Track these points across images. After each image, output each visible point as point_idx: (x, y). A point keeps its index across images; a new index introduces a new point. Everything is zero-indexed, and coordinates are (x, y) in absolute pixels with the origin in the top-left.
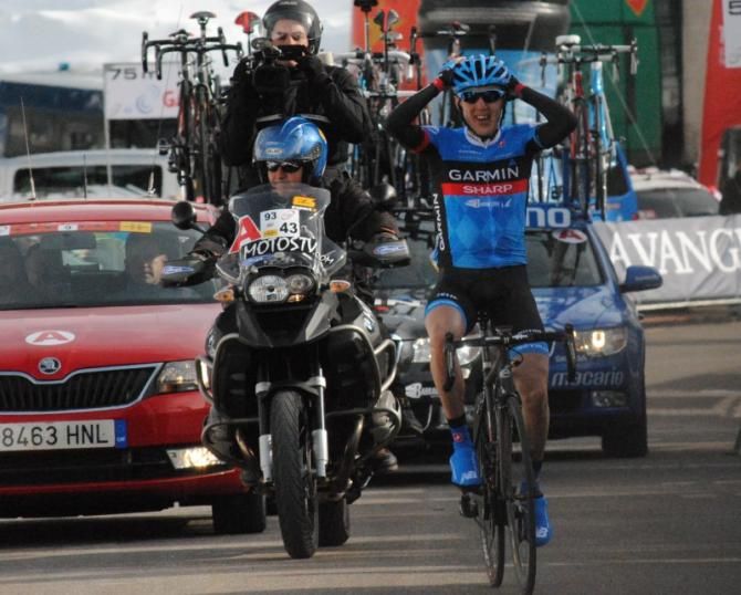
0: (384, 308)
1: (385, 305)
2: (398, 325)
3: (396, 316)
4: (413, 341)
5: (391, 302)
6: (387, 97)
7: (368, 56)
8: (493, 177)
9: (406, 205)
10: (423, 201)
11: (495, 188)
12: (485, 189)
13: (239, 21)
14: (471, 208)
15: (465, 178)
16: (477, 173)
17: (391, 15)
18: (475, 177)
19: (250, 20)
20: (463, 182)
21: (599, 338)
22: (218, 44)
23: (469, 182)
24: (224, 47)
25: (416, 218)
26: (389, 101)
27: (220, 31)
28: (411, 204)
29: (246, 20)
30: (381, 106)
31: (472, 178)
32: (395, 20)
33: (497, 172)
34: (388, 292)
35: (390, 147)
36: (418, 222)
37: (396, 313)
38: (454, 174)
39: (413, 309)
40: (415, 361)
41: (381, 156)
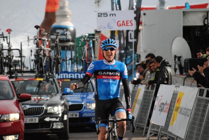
0: (41, 99)
1: (41, 98)
2: (44, 103)
3: (44, 101)
4: (47, 107)
5: (42, 98)
6: (42, 49)
7: (38, 39)
8: (112, 74)
9: (46, 74)
10: (50, 73)
11: (112, 77)
12: (109, 77)
13: (7, 31)
14: (104, 82)
15: (103, 74)
16: (107, 72)
17: (43, 30)
18: (106, 74)
19: (10, 31)
20: (103, 75)
21: (94, 105)
22: (2, 36)
23: (104, 75)
24: (3, 37)
25: (48, 77)
26: (42, 50)
27: (3, 33)
28: (47, 74)
29: (9, 30)
30: (40, 52)
31: (105, 74)
32: (44, 31)
33: (113, 73)
34: (42, 95)
35: (43, 61)
36: (49, 78)
37: (43, 100)
38: (100, 73)
39: (47, 99)
40: (48, 112)
41: (41, 63)
